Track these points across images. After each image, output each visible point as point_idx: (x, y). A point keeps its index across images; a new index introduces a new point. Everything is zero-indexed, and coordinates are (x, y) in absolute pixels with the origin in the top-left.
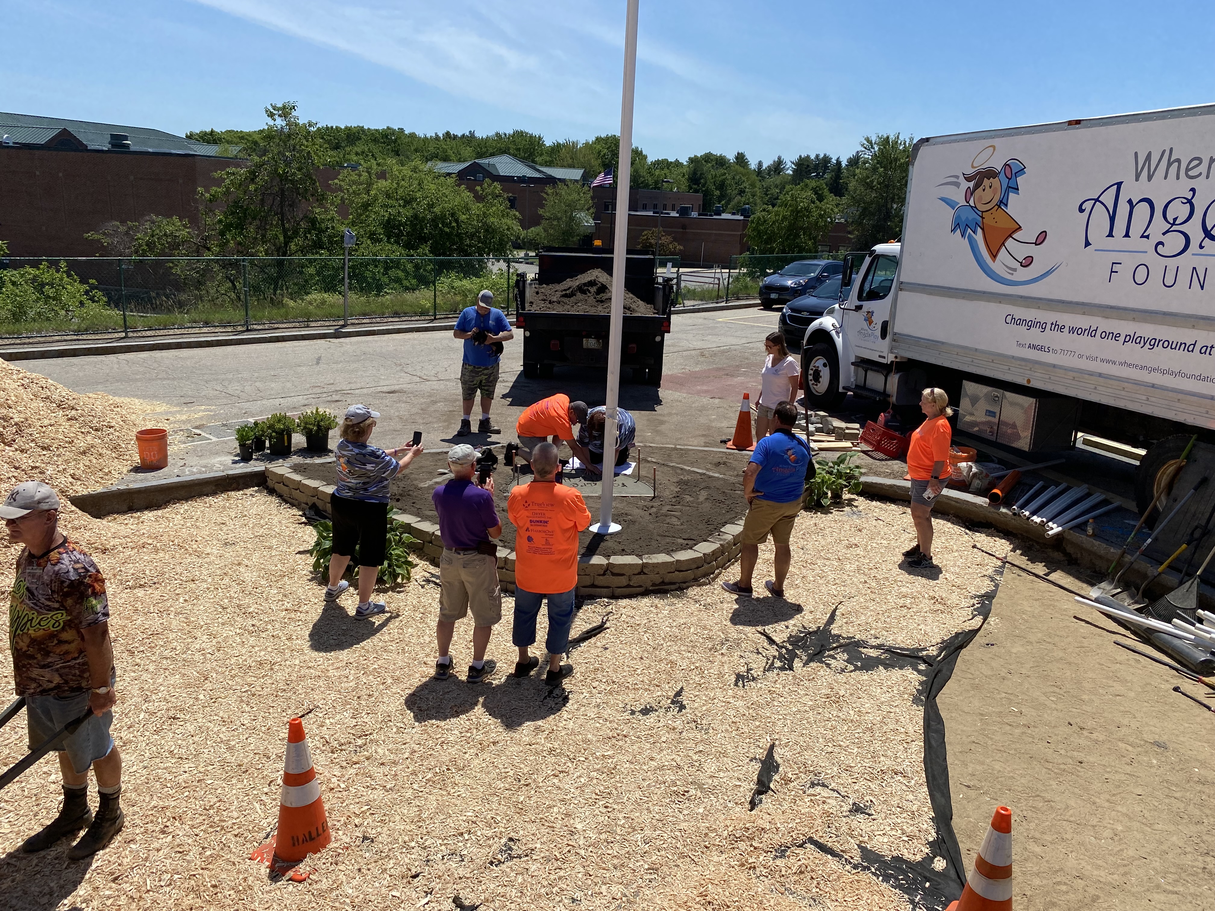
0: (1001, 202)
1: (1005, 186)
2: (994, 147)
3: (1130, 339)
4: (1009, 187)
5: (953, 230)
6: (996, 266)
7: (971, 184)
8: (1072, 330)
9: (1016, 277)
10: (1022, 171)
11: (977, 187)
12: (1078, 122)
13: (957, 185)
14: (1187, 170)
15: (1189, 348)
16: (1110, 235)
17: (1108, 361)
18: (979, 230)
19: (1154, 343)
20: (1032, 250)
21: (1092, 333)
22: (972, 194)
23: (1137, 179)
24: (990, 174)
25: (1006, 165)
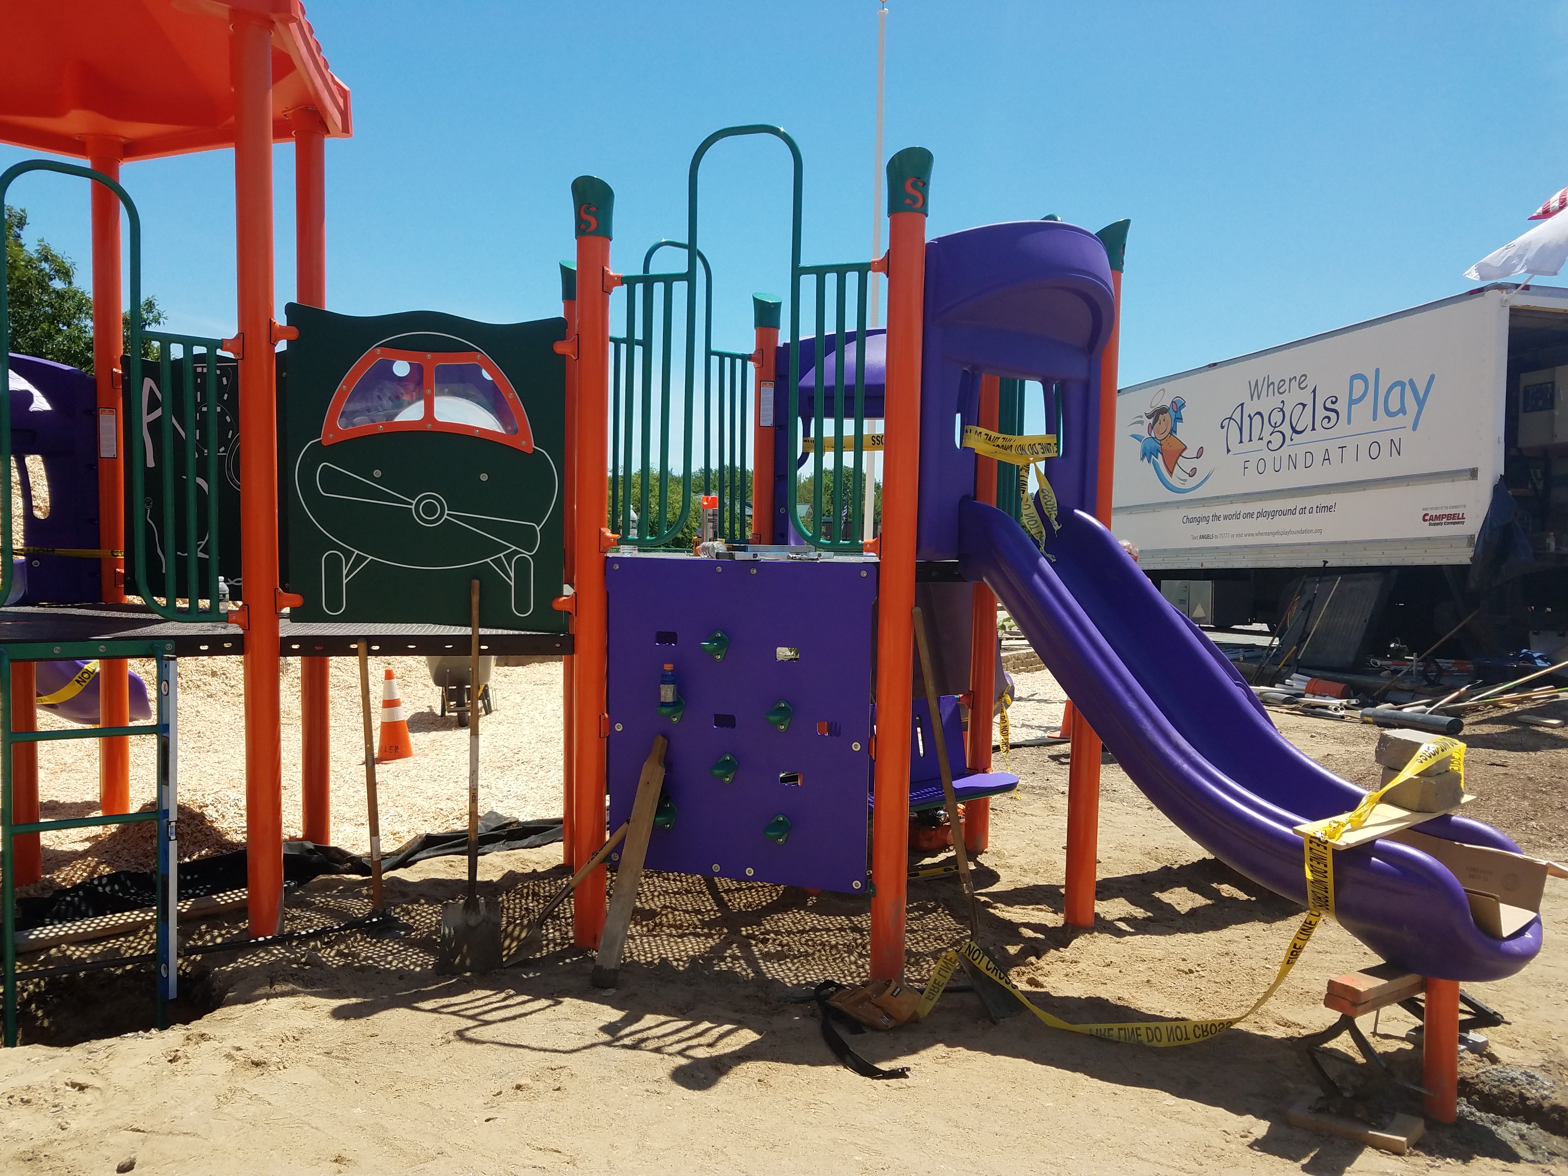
0: (1172, 430)
1: (1173, 418)
2: (1163, 390)
3: (1261, 514)
4: (1176, 418)
5: (1142, 459)
6: (1173, 481)
7: (1151, 421)
8: (1225, 517)
9: (1187, 486)
10: (1183, 405)
11: (1155, 422)
12: (1215, 365)
13: (1142, 422)
14: (1279, 389)
15: (1292, 512)
16: (1241, 442)
17: (1249, 535)
18: (1159, 454)
19: (1273, 514)
20: (1195, 463)
21: (1237, 516)
22: (1152, 428)
23: (1252, 400)
24: (1163, 410)
25: (1173, 402)
